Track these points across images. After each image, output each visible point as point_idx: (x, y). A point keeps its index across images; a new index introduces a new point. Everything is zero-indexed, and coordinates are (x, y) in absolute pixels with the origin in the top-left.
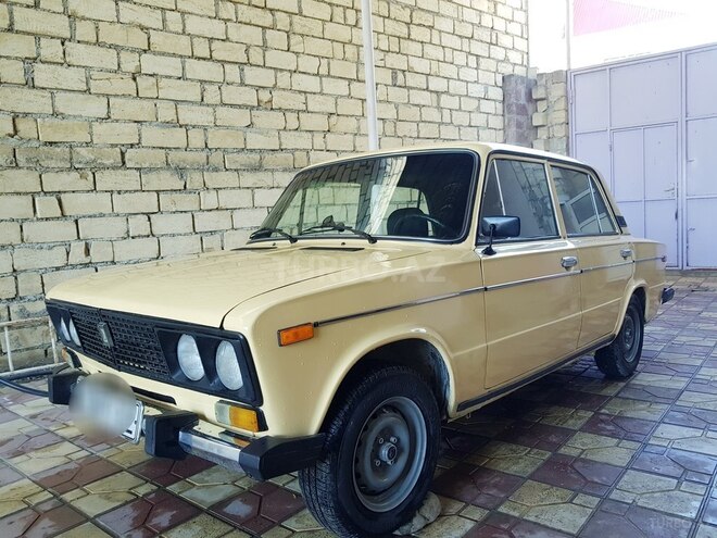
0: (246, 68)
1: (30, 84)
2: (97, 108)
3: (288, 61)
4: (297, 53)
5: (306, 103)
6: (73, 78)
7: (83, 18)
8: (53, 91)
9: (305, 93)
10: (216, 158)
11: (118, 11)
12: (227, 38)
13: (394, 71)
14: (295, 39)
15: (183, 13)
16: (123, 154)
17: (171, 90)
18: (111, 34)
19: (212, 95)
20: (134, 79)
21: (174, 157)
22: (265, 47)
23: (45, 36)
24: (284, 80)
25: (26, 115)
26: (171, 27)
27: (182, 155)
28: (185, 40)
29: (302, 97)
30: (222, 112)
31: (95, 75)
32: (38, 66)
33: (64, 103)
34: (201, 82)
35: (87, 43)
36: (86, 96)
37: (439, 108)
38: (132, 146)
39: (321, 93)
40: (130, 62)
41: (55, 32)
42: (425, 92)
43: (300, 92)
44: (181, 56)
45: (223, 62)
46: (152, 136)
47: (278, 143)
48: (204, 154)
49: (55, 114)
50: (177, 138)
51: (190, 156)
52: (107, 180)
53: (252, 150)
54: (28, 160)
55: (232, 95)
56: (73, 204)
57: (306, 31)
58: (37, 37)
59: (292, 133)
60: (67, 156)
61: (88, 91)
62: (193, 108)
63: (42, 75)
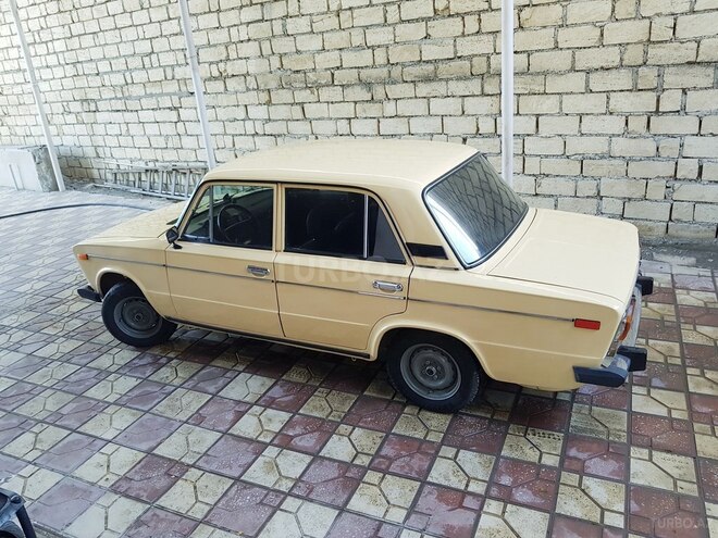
1: (286, 33)
2: (316, 43)
6: (305, 24)
8: (295, 36)
10: (396, 72)
16: (333, 75)
17: (361, 18)
19: (393, 15)
20: (338, 16)
21: (364, 74)
25: (286, 54)
27: (370, 72)
30: (400, 28)
31: (315, 18)
32: (289, 20)
33: (301, 43)
34: (384, 4)
36: (311, 35)
38: (338, 68)
40: (334, 4)
46: (350, 59)
47: (452, 51)
48: (385, 70)
49: (297, 52)
50: (365, 58)
51: (375, 73)
52: (325, 94)
53: (427, 62)
54: (287, 83)
56: (311, 110)
59: (470, 38)
60: (304, 79)
61: (312, 32)
62: (379, 29)
63: (291, 26)
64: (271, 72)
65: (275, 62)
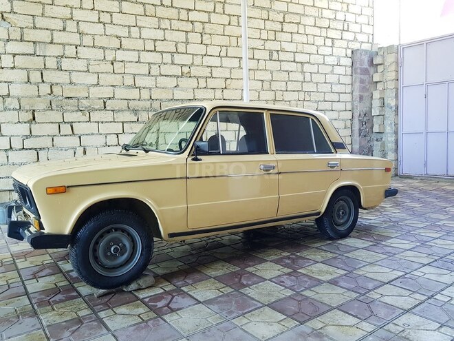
0: (175, 55)
1: (60, 69)
2: (92, 79)
3: (201, 49)
4: (207, 45)
5: (211, 73)
6: (81, 65)
7: (87, 34)
8: (70, 72)
9: (211, 67)
10: (156, 105)
11: (105, 29)
12: (165, 39)
13: (271, 52)
14: (205, 37)
15: (140, 28)
16: (105, 103)
17: (132, 68)
18: (100, 41)
19: (155, 70)
20: (113, 64)
21: (132, 104)
22: (187, 42)
23: (68, 44)
24: (198, 60)
25: (57, 84)
26: (133, 35)
27: (137, 103)
28: (141, 42)
29: (209, 70)
30: (160, 79)
31: (92, 62)
32: (64, 59)
33: (76, 78)
34: (149, 63)
35: (88, 46)
36: (87, 73)
37: (303, 72)
38: (110, 98)
39: (221, 67)
40: (110, 56)
41: (72, 42)
42: (293, 63)
43: (208, 66)
44: (138, 50)
45: (162, 53)
46: (120, 93)
47: (193, 96)
48: (149, 102)
49: (71, 83)
50: (134, 94)
51: (141, 104)
52: (96, 116)
53: (177, 100)
54: (57, 106)
55: (166, 70)
56: (78, 128)
57: (213, 32)
58: (64, 45)
59: (202, 90)
60: (76, 104)
61: (88, 71)
62: (144, 77)
63: (66, 64)
64: (39, 96)
65: (45, 89)
